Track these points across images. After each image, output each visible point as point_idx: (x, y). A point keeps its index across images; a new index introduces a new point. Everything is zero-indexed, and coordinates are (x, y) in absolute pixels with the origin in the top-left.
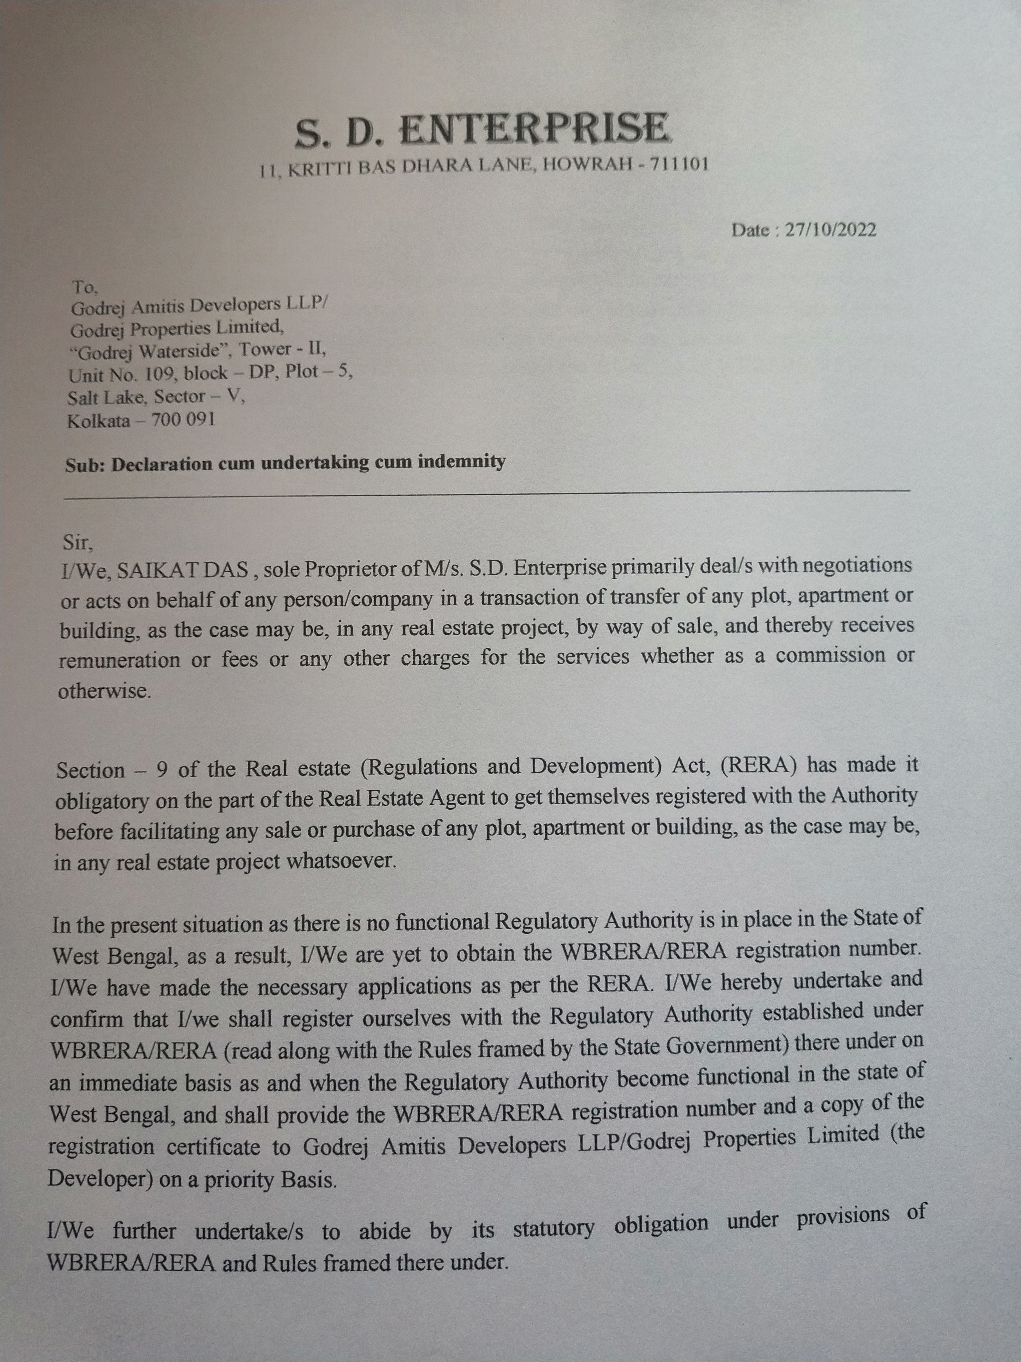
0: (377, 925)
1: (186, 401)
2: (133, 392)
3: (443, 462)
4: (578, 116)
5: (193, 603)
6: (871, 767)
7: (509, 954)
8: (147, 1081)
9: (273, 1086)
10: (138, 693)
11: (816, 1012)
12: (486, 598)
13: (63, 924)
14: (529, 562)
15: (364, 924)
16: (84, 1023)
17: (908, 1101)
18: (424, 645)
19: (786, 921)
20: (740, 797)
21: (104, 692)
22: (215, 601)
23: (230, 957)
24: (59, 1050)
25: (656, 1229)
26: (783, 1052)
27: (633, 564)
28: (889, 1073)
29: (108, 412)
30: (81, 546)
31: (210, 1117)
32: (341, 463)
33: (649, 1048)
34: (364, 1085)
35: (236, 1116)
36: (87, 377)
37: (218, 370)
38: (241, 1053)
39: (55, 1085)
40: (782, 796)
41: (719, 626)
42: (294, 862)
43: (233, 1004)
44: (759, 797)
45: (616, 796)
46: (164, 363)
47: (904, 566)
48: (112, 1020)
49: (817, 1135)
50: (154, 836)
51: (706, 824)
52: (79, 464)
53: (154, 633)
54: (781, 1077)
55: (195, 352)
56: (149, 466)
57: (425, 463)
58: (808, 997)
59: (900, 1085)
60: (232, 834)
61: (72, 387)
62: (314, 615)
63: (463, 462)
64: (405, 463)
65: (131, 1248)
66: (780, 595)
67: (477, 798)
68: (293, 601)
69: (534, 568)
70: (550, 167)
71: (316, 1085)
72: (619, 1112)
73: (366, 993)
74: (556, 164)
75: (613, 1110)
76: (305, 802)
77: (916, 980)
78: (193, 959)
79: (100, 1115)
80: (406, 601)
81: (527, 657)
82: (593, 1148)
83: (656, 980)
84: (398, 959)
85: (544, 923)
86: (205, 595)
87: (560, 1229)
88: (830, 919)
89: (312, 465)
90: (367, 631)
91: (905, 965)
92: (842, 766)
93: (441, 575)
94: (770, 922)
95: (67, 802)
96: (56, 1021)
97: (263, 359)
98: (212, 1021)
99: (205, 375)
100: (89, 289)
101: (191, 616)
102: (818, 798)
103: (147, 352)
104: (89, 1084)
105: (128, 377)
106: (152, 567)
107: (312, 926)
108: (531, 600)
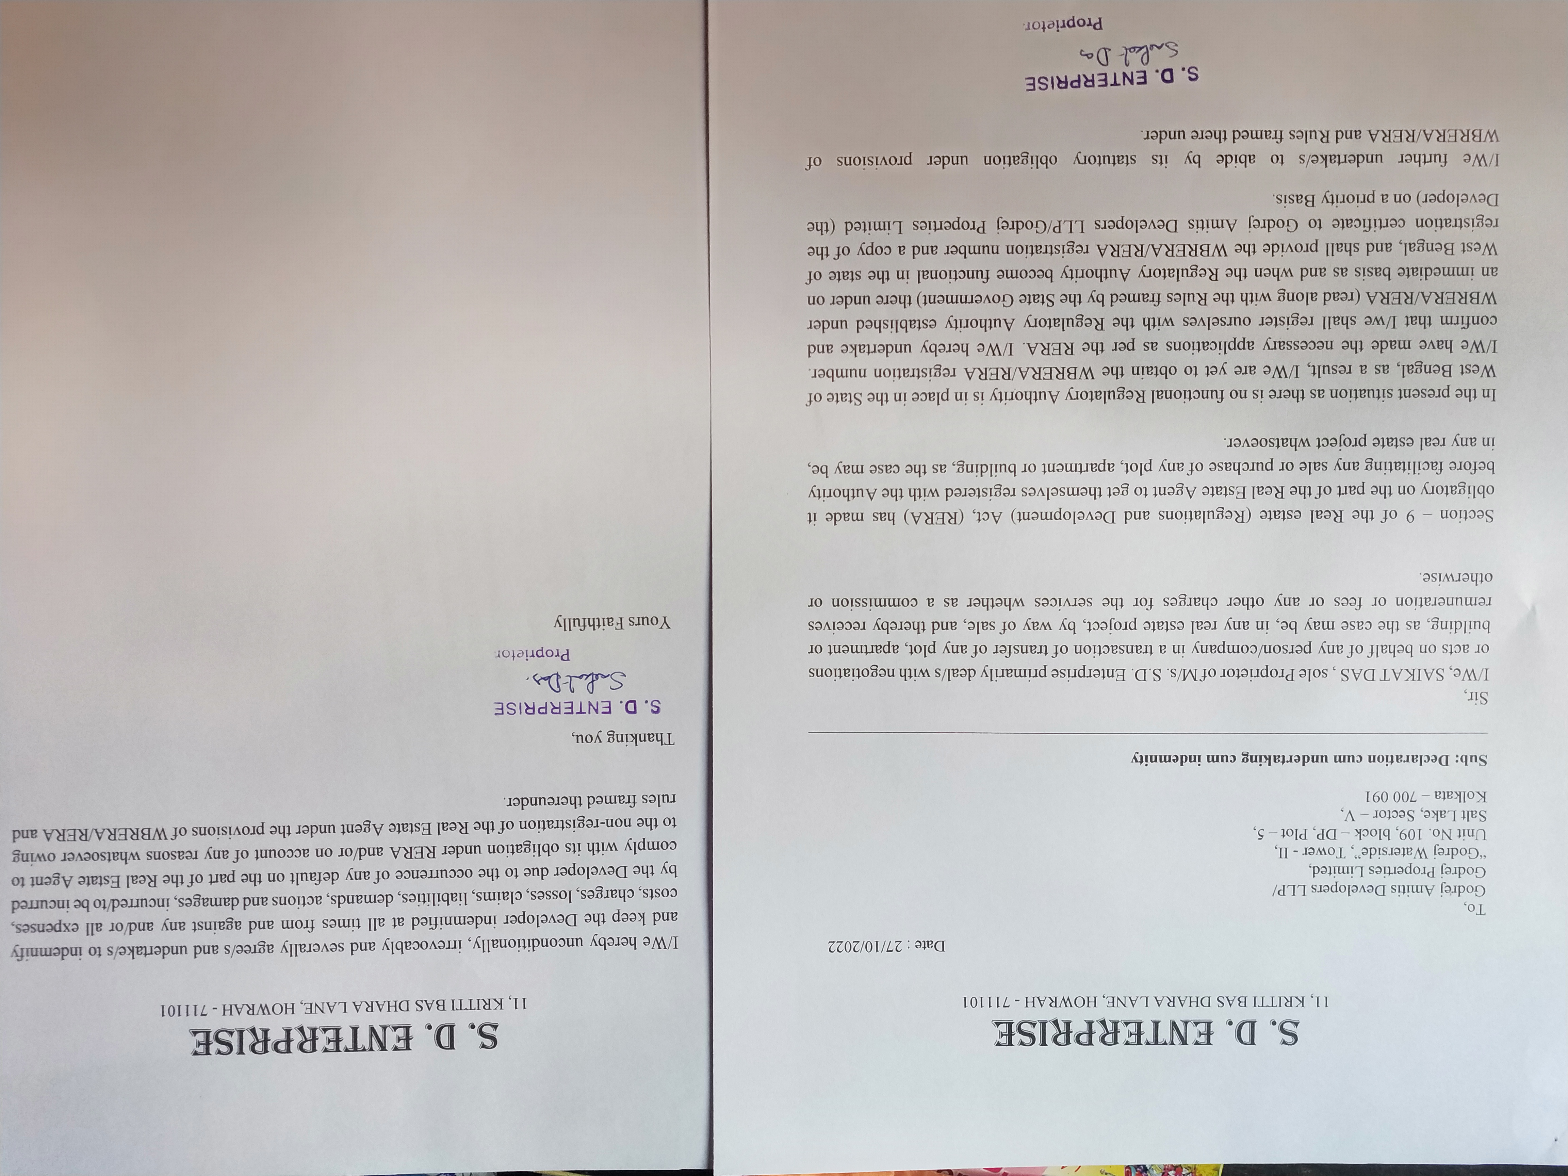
0: (1240, 394)
1: (1389, 811)
2: (1432, 819)
3: (1182, 760)
4: (1068, 1042)
5: (1385, 648)
6: (845, 516)
7: (1136, 371)
8: (1421, 275)
9: (1322, 271)
10: (1428, 577)
11: (894, 326)
12: (1149, 651)
13: (1488, 396)
14: (1114, 679)
15: (1250, 395)
16: (1471, 319)
17: (822, 253)
18: (1199, 613)
19: (917, 396)
20: (949, 493)
21: (1456, 578)
22: (1367, 650)
23: (1356, 370)
24: (1490, 298)
25: (1025, 157)
26: (921, 295)
27: (1030, 676)
28: (837, 276)
29: (1452, 804)
30: (1474, 695)
31: (1371, 247)
32: (1263, 759)
33: (1028, 299)
34: (1251, 273)
35: (1351, 248)
36: (1471, 833)
37: (1362, 836)
38: (1346, 297)
39: (1494, 271)
40: (916, 494)
41: (962, 627)
42: (1305, 442)
43: (1354, 333)
44: (934, 493)
45: (1047, 494)
46: (1407, 843)
47: (815, 673)
48: (1449, 321)
49: (895, 228)
50: (1417, 464)
51: (977, 472)
52: (1476, 761)
53: (1416, 625)
54: (924, 274)
55: (1382, 852)
56: (1419, 759)
57: (1196, 759)
58: (901, 338)
59: (828, 265)
60: (1355, 465)
61: (1483, 825)
62: (1288, 638)
63: (1166, 759)
64: (1212, 759)
65: (1434, 147)
66: (913, 651)
67: (1159, 492)
68: (1306, 649)
69: (1110, 674)
70: (1092, 999)
71: (1288, 272)
72: (1051, 250)
73: (1249, 343)
74: (1086, 1002)
75: (1057, 252)
76: (1296, 490)
77: (812, 349)
78: (1385, 368)
79: (1458, 248)
80: (1213, 648)
81: (1116, 603)
82: (1073, 223)
83: (1021, 350)
84: (1223, 368)
85: (1107, 395)
86: (1375, 654)
87: (1100, 160)
88: (881, 398)
89: (1287, 758)
90: (1245, 624)
91: (821, 361)
92: (868, 517)
93: (1184, 670)
94: (929, 396)
95: (1484, 491)
96: (1493, 320)
97: (1326, 844)
98: (1369, 320)
99: (1374, 833)
100: (1471, 908)
101: (1386, 637)
102: (888, 492)
103: (1421, 853)
104: (1466, 272)
105: (1436, 833)
106: (1416, 677)
107: (1291, 393)
108: (1113, 649)
